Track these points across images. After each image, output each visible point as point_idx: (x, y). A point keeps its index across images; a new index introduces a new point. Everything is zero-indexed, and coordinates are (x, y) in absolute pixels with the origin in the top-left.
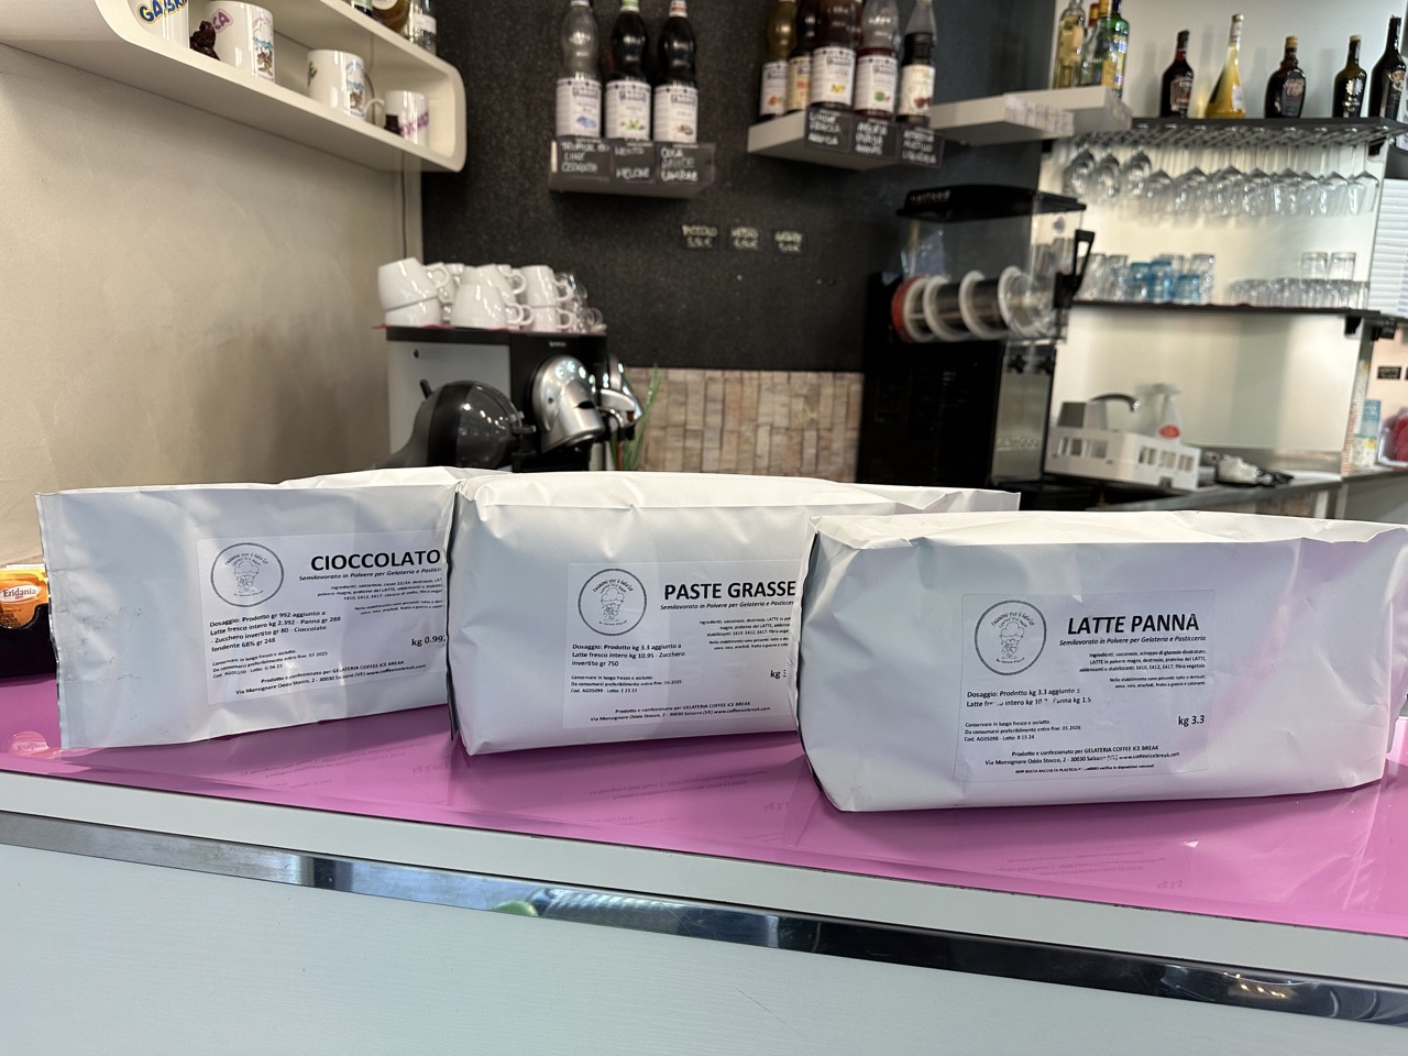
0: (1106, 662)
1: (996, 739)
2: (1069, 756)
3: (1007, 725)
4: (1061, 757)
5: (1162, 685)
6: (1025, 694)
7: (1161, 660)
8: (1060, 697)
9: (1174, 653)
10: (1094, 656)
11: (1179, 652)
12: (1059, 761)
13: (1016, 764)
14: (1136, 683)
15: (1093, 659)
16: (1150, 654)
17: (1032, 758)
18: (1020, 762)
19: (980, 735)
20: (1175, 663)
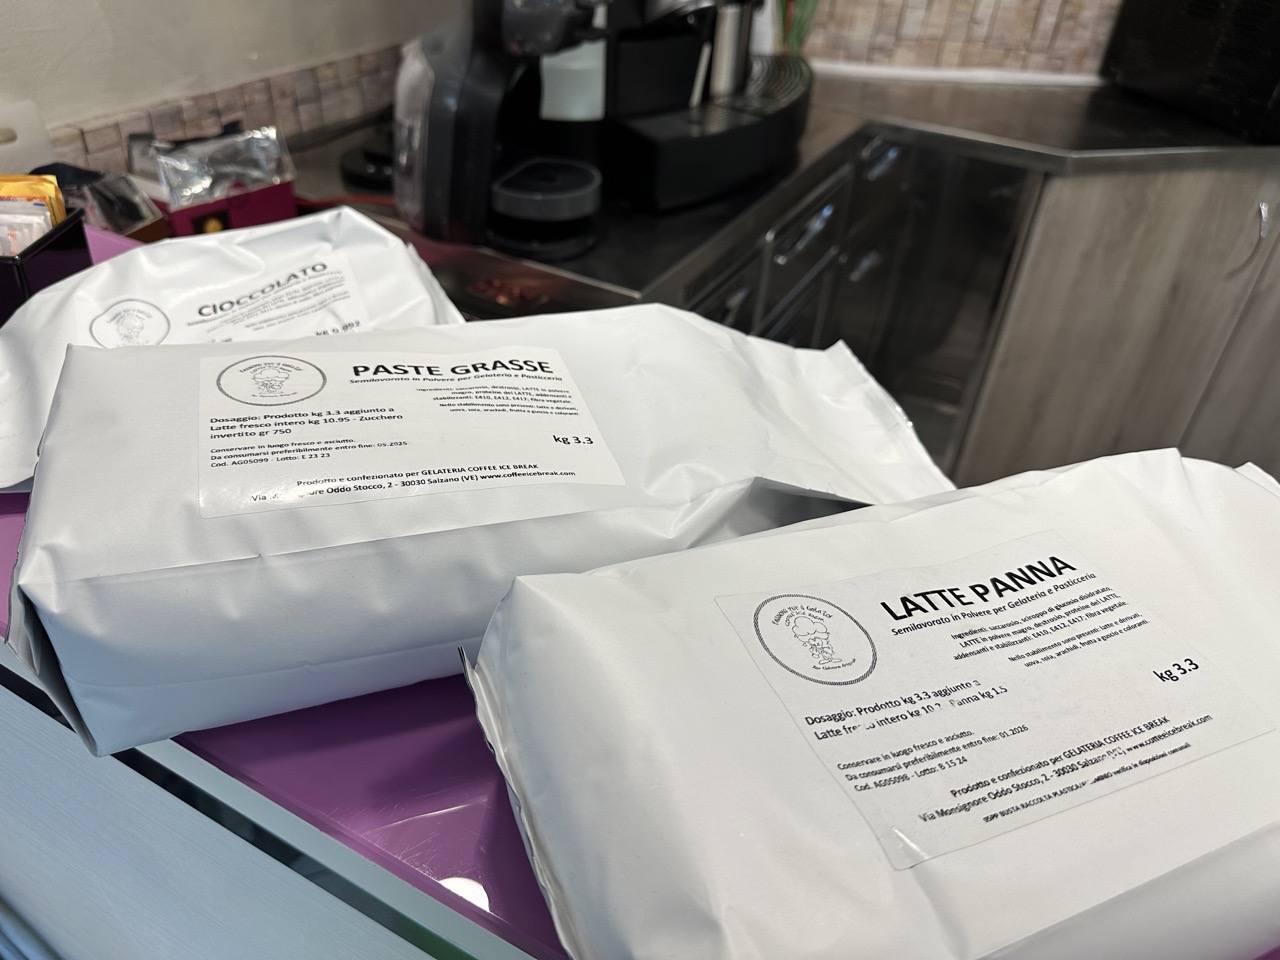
0: (984, 640)
1: (905, 778)
2: (1049, 770)
3: (905, 752)
4: (1036, 774)
5: (1089, 642)
6: (896, 704)
7: (1059, 617)
8: (957, 696)
9: (1069, 603)
10: (960, 636)
11: (1075, 601)
12: (1037, 782)
13: (973, 809)
14: (1053, 652)
15: (962, 641)
16: (1037, 616)
17: (993, 788)
18: (977, 802)
19: (877, 778)
20: (1082, 613)
